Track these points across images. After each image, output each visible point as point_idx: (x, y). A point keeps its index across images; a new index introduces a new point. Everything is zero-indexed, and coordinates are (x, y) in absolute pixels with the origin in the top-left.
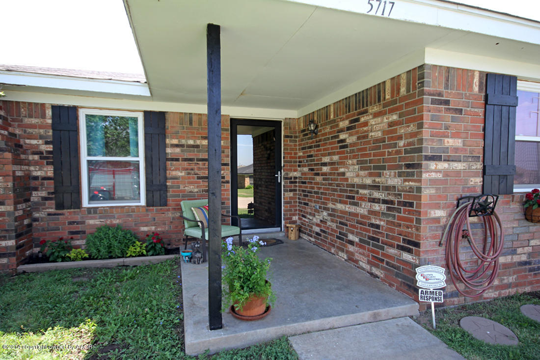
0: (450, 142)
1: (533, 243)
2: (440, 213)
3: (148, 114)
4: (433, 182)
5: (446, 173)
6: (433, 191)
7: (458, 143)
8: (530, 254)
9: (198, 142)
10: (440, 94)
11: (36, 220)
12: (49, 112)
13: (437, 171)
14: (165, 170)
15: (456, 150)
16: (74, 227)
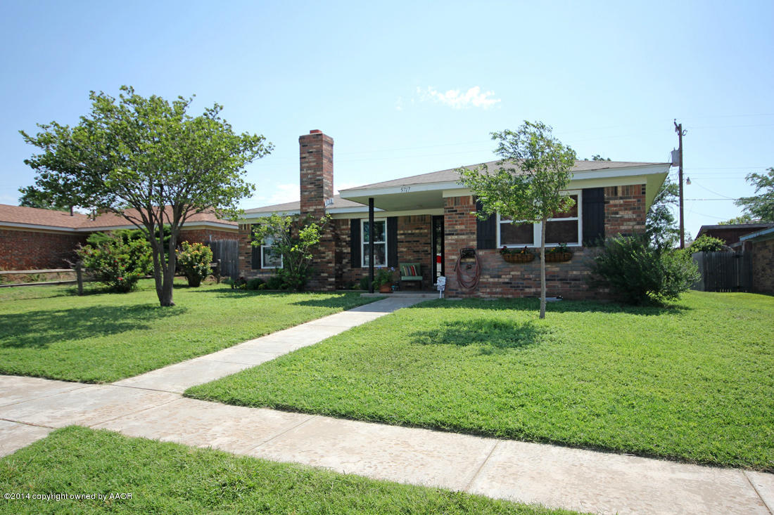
0: (458, 227)
1: (512, 273)
2: (453, 257)
3: (389, 219)
4: (450, 244)
5: (457, 240)
6: (450, 248)
7: (463, 227)
8: (510, 279)
9: (414, 231)
10: (453, 208)
11: (344, 272)
12: (350, 223)
13: (452, 240)
14: (397, 247)
15: (462, 230)
16: (358, 277)
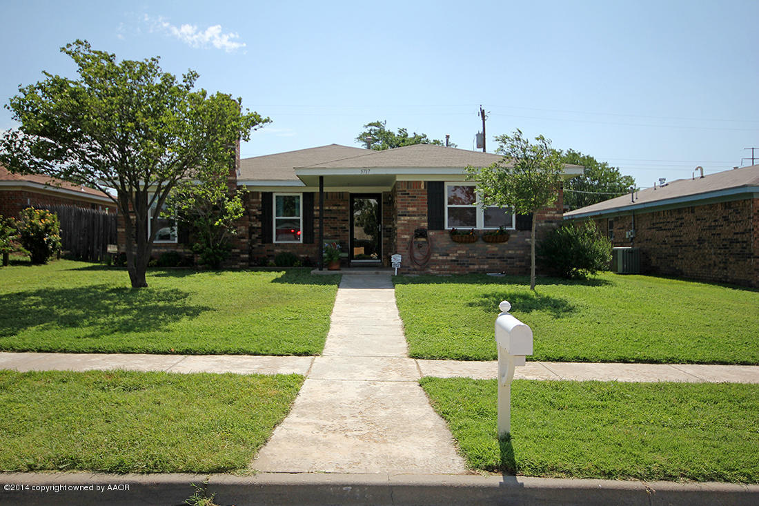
0: (410, 209)
1: (459, 252)
2: (406, 237)
3: (305, 194)
4: (403, 224)
5: (409, 221)
6: (403, 228)
7: (415, 209)
8: (457, 257)
9: (331, 208)
10: (405, 191)
11: (253, 248)
12: (261, 196)
13: (404, 220)
14: (313, 223)
15: (413, 212)
16: (269, 253)
